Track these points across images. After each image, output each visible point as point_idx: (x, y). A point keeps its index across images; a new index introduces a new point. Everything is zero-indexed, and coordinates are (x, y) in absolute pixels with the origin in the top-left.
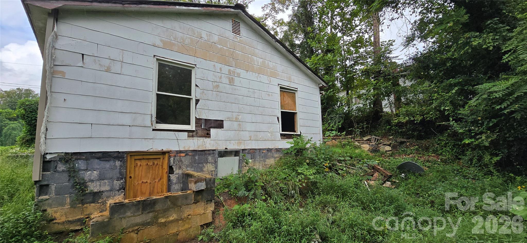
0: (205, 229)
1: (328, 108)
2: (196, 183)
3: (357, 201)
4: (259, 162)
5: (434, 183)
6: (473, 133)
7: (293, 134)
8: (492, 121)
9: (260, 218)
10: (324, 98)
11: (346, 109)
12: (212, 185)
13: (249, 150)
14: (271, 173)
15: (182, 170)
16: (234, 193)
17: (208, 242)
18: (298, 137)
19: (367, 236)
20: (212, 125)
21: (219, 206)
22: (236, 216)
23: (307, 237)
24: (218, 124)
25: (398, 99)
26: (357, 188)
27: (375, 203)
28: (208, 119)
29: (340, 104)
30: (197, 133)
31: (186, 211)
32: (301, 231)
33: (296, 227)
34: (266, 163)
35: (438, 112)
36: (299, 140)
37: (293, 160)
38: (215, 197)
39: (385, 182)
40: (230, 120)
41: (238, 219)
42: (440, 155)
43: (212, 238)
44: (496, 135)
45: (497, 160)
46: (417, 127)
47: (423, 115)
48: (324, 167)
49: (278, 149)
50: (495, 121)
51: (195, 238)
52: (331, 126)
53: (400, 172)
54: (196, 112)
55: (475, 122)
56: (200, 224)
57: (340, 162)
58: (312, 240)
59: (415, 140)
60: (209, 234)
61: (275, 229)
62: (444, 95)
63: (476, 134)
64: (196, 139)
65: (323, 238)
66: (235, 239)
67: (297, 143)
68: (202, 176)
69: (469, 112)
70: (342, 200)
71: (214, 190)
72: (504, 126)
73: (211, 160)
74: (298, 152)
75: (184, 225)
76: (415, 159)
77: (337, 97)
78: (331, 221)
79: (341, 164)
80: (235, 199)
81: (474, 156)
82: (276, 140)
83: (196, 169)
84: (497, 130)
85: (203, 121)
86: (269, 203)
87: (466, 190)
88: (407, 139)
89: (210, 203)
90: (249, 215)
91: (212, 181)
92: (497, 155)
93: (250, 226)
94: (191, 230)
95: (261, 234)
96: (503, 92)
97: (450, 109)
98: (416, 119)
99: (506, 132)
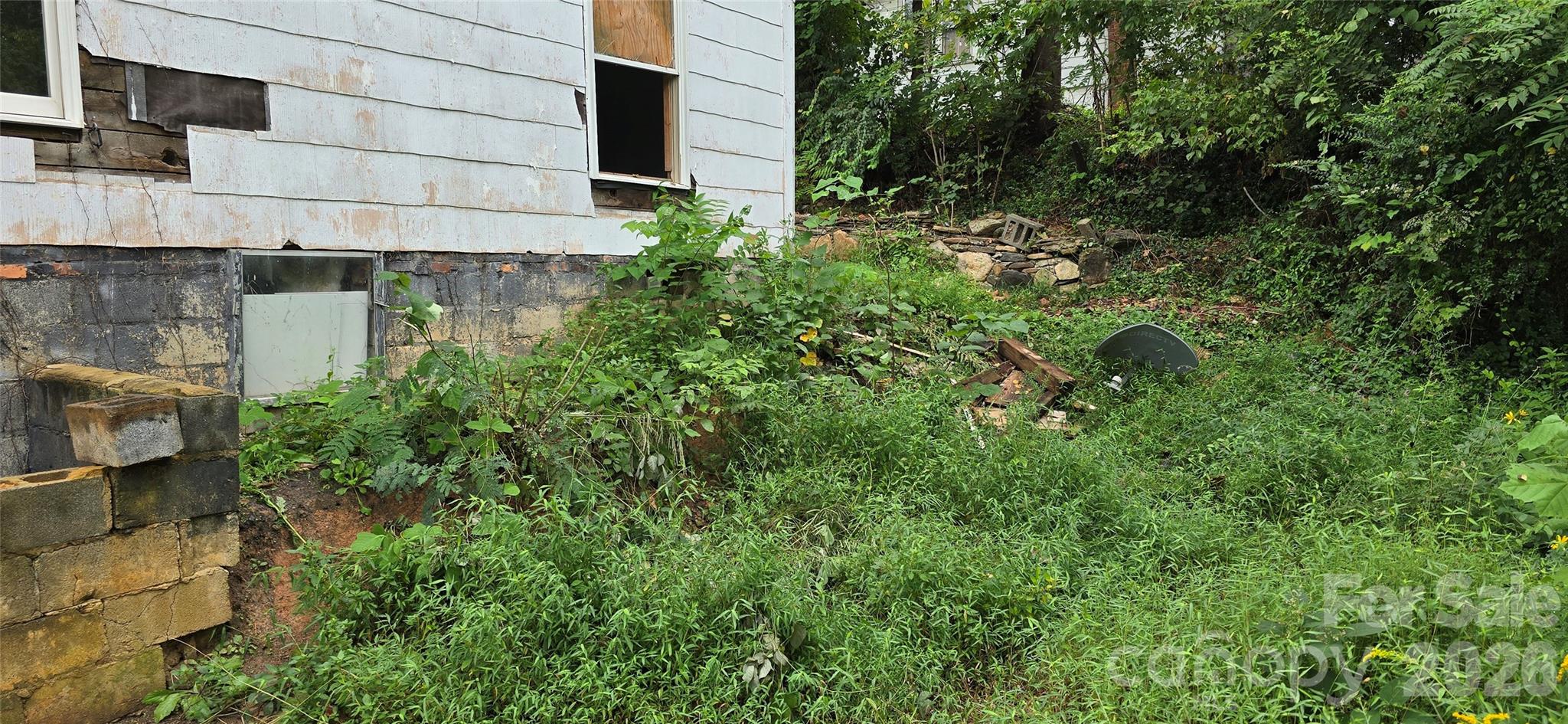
0: (193, 662)
1: (821, 72)
2: (116, 422)
3: (936, 487)
4: (482, 324)
5: (1229, 412)
6: (1394, 208)
7: (654, 188)
8: (1465, 163)
9: (495, 584)
10: (808, 17)
11: (906, 82)
12: (221, 434)
13: (427, 256)
14: (546, 374)
15: (18, 359)
16: (347, 476)
17: (215, 720)
18: (684, 204)
19: (973, 625)
20: (197, 105)
21: (265, 545)
22: (366, 585)
23: (724, 651)
24: (237, 102)
25: (1129, 49)
26: (936, 437)
27: (1006, 495)
28: (164, 69)
29: (877, 57)
30: (97, 148)
31: (67, 574)
32: (697, 626)
33: (674, 611)
34: (517, 327)
35: (1280, 117)
36: (683, 218)
37: (656, 312)
38: (244, 500)
39: (1043, 413)
40: (306, 81)
41: (379, 601)
42: (1259, 300)
43: (236, 697)
44: (1469, 219)
45: (1453, 318)
46: (1188, 182)
47: (1222, 129)
48: (800, 346)
49: (582, 260)
50: (1473, 160)
51: (138, 706)
52: (832, 160)
53: (1109, 371)
54: (83, 15)
55: (1406, 166)
56: (163, 640)
57: (865, 326)
58: (750, 659)
59: (1176, 237)
60: (214, 682)
61: (575, 629)
62: (1314, 38)
63: (1405, 215)
64: (92, 185)
65: (795, 646)
66: (372, 692)
67: (673, 233)
68: (154, 385)
69: (1391, 118)
70: (874, 489)
71: (233, 463)
72: (1498, 182)
73: (200, 308)
74: (679, 274)
75: (63, 648)
76: (1166, 316)
77: (867, 18)
78: (823, 576)
79: (870, 339)
80: (356, 504)
81: (1379, 305)
82: (567, 211)
83: (105, 352)
84: (1476, 199)
85: (136, 79)
86: (542, 513)
87: (1339, 434)
88: (1147, 229)
89: (215, 530)
90: (440, 574)
91: (218, 413)
92: (1455, 298)
93: (443, 623)
94: (110, 671)
95: (509, 657)
96: (1526, 40)
97: (1327, 102)
98: (1192, 142)
99: (1500, 206)
